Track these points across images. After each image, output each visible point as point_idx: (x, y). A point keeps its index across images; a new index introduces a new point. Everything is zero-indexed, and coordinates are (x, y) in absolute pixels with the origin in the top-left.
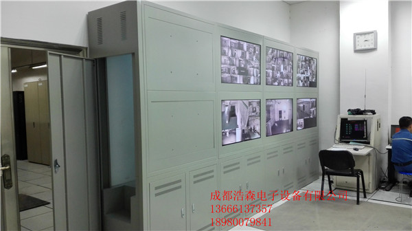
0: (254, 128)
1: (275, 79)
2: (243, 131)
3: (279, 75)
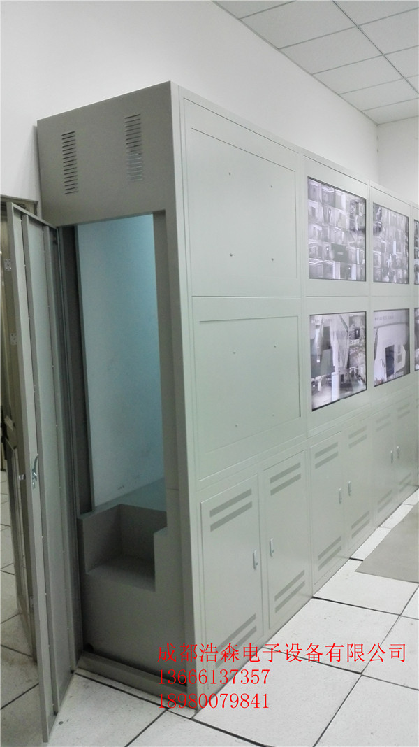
0: (357, 370)
1: (385, 270)
2: (342, 377)
3: (390, 261)
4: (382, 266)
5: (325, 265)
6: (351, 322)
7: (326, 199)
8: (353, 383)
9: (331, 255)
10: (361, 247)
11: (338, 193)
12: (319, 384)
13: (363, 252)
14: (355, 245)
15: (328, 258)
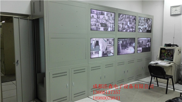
0: (110, 51)
1: (123, 29)
2: (103, 52)
3: (126, 27)
4: (122, 28)
5: (97, 28)
6: (108, 40)
7: (98, 13)
8: (108, 54)
9: (100, 25)
10: (113, 23)
11: (103, 12)
12: (94, 53)
13: (113, 25)
14: (110, 23)
15: (98, 26)
